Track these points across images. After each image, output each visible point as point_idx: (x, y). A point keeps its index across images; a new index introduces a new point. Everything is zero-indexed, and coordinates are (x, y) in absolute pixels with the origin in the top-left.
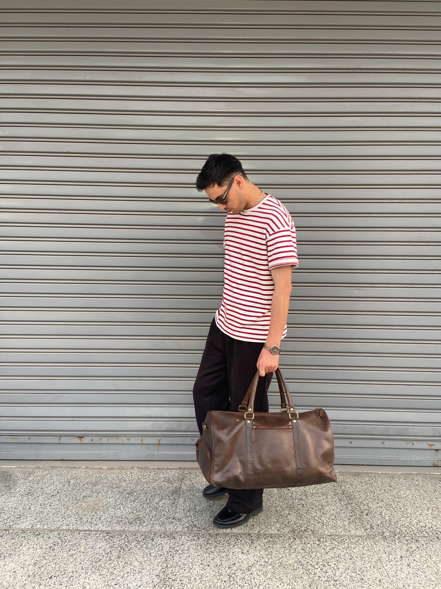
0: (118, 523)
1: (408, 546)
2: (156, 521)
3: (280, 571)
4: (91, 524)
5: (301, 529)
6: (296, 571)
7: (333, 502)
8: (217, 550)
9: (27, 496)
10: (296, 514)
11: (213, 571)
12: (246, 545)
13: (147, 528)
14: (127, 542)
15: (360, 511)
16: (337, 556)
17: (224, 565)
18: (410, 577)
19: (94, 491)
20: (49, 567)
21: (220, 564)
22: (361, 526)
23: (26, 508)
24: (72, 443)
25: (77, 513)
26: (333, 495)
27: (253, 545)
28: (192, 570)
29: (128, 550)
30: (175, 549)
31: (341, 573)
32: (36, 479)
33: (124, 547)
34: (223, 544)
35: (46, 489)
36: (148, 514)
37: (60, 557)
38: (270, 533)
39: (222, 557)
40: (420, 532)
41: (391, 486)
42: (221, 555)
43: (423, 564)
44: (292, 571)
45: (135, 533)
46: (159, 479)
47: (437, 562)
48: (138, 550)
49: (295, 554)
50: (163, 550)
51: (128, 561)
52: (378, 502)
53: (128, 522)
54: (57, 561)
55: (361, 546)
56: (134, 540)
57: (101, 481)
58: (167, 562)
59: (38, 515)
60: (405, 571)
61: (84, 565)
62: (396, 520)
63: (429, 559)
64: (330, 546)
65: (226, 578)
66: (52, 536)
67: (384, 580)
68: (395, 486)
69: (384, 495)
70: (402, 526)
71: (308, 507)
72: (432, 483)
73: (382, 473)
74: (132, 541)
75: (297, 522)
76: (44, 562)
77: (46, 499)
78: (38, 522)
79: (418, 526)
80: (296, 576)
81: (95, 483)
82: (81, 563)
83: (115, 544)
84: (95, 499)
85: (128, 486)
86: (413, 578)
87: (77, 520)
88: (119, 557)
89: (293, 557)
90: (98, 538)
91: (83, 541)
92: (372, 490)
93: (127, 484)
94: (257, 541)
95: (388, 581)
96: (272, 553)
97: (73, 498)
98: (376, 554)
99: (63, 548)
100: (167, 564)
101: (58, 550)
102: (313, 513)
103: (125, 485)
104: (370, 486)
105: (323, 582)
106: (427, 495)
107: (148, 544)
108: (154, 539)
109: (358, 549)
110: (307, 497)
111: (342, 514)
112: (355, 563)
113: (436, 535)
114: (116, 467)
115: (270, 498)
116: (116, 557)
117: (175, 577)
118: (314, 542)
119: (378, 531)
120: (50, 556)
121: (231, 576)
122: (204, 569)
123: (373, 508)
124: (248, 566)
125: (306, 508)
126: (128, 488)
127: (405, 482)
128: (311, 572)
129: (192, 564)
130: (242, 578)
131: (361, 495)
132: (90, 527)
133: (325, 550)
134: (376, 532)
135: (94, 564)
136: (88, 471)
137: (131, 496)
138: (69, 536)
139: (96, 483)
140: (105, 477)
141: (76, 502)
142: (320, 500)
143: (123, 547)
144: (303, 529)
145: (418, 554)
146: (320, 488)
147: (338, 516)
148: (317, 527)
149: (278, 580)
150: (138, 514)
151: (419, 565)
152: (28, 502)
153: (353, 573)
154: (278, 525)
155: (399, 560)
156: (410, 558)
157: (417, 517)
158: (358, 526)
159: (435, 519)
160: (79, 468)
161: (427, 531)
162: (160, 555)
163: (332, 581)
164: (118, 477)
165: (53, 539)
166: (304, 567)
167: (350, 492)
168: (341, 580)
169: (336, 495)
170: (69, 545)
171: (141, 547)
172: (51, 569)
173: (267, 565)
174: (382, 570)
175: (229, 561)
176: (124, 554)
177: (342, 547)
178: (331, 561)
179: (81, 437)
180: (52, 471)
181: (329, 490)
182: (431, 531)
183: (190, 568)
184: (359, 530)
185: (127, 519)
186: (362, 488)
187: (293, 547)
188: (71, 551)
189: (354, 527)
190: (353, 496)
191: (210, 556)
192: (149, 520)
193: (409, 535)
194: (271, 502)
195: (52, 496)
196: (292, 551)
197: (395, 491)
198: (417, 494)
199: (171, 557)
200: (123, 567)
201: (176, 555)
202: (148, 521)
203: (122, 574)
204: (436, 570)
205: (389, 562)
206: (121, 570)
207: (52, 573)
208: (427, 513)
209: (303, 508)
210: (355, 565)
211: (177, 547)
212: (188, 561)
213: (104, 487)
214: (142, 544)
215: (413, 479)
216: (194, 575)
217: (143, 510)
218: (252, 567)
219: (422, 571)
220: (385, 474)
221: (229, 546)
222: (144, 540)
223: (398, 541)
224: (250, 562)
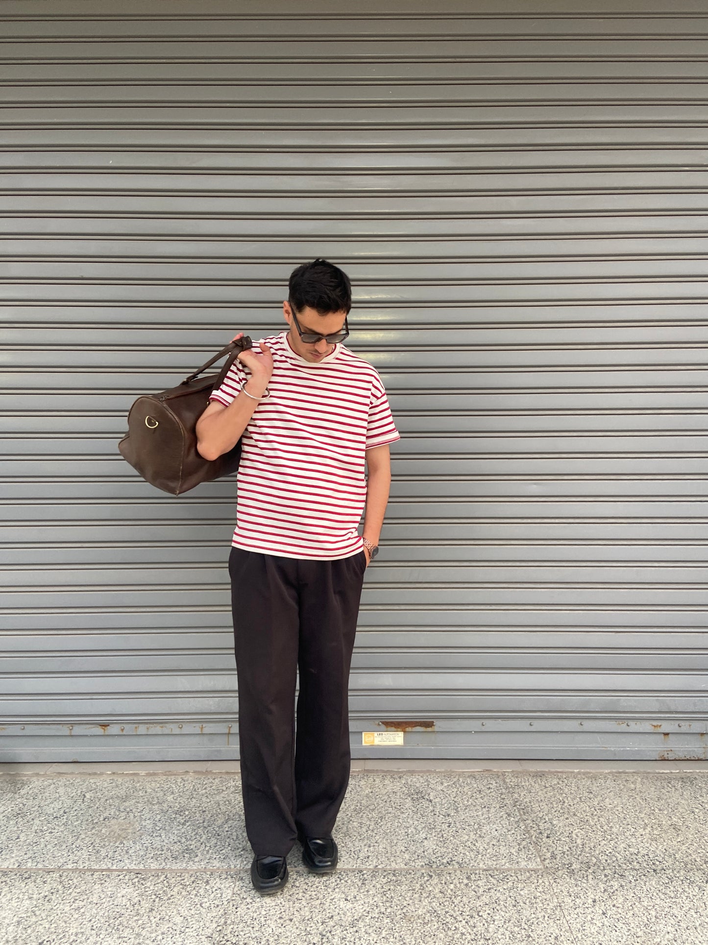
0: (156, 858)
1: (607, 884)
2: (215, 853)
3: (402, 926)
4: (113, 860)
5: (443, 861)
6: (427, 925)
7: (497, 818)
8: (308, 896)
9: (15, 818)
10: (438, 837)
11: (297, 928)
12: (353, 888)
13: (201, 865)
14: (167, 887)
15: (537, 831)
16: (494, 902)
17: (316, 919)
18: (604, 932)
19: (122, 810)
20: (41, 927)
21: (310, 917)
22: (537, 855)
23: (12, 837)
24: (91, 736)
25: (92, 844)
26: (498, 807)
27: (364, 887)
28: (263, 928)
29: (168, 900)
30: (242, 896)
31: (497, 927)
32: (33, 793)
33: (162, 895)
34: (317, 887)
35: (47, 807)
36: (204, 844)
37: (59, 912)
38: (393, 869)
39: (313, 906)
40: (628, 863)
41: (591, 792)
42: (313, 903)
43: (627, 911)
44: (420, 926)
45: (180, 873)
46: (227, 788)
47: (649, 908)
48: (183, 899)
49: (428, 900)
50: (223, 897)
51: (165, 916)
52: (568, 817)
53: (172, 856)
54: (53, 918)
55: (533, 886)
56: (179, 884)
57: (134, 794)
58: (227, 917)
59: (30, 848)
60: (597, 923)
61: (96, 923)
62: (593, 844)
63: (637, 904)
64: (485, 886)
65: (316, 938)
66: (49, 880)
67: (563, 936)
68: (598, 792)
69: (578, 805)
70: (601, 854)
71: (457, 828)
72: (656, 786)
73: (579, 772)
74: (174, 884)
75: (437, 850)
76: (34, 919)
77: (46, 822)
78: (29, 858)
79: (627, 852)
80: (426, 934)
81: (124, 797)
82: (90, 920)
83: (147, 890)
84: (123, 821)
85: (177, 801)
86: (608, 932)
87: (90, 855)
88: (152, 910)
89: (424, 903)
90: (122, 881)
91: (96, 887)
92: (561, 799)
93: (175, 798)
94: (372, 880)
95: (568, 938)
96: (392, 900)
97: (87, 821)
98: (555, 897)
99: (64, 898)
100: (225, 919)
101: (56, 901)
102: (464, 836)
103: (172, 799)
104: (558, 791)
105: (467, 941)
106: (646, 805)
107: (199, 890)
108: (210, 882)
109: (528, 890)
110: (457, 812)
111: (509, 836)
112: (520, 912)
113: (653, 866)
114: (160, 772)
115: (399, 814)
116: (148, 910)
117: (237, 939)
118: (461, 881)
119: (563, 861)
120: (44, 910)
121: (324, 936)
122: (283, 926)
123: (558, 826)
124: (352, 919)
125: (454, 829)
126: (177, 804)
127: (614, 785)
128: (450, 926)
129: (265, 919)
130: (342, 938)
131: (543, 807)
132: (110, 865)
133: (476, 892)
134: (560, 863)
135: (112, 921)
136: (116, 779)
137: (181, 815)
138: (76, 878)
139: (126, 796)
140: (141, 788)
141: (92, 826)
142: (477, 816)
143: (159, 894)
144: (445, 861)
145: (621, 897)
146: (480, 796)
147: (502, 840)
148: (468, 858)
149: (397, 940)
150: (188, 843)
151: (620, 914)
152: (16, 828)
153: (516, 927)
154: (407, 856)
155: (590, 906)
156: (608, 903)
157: (627, 840)
158: (532, 854)
159: (655, 842)
160: (102, 774)
161: (640, 860)
162: (216, 906)
163: (482, 940)
164: (163, 787)
165: (50, 884)
166: (440, 919)
167: (526, 803)
168: (496, 938)
169: (503, 807)
170: (75, 892)
171: (188, 893)
172: (42, 931)
173: (382, 917)
174: (561, 921)
175: (324, 913)
176: (160, 904)
177: (503, 887)
178: (484, 909)
179: (104, 726)
180: (59, 779)
181: (492, 799)
182: (645, 860)
183: (262, 924)
184: (533, 860)
185: (169, 851)
186: (546, 795)
187: (426, 889)
188: (77, 901)
189: (525, 856)
190: (529, 808)
191: (294, 905)
192: (205, 852)
193: (611, 867)
194: (400, 820)
195: (54, 818)
196: (424, 895)
197: (596, 799)
198: (630, 804)
199: (234, 908)
200: (157, 925)
201: (242, 906)
202: (202, 854)
203: (154, 935)
204: (646, 919)
205: (573, 910)
206: (153, 930)
207: (43, 936)
208: (644, 833)
209: (450, 829)
210: (520, 914)
211: (245, 892)
212: (260, 913)
213: (138, 802)
214: (191, 889)
215: (627, 781)
216: (267, 935)
217: (197, 837)
218: (358, 921)
219: (624, 921)
220: (584, 774)
221: (327, 890)
222: (193, 883)
223: (592, 877)
224: (356, 914)
